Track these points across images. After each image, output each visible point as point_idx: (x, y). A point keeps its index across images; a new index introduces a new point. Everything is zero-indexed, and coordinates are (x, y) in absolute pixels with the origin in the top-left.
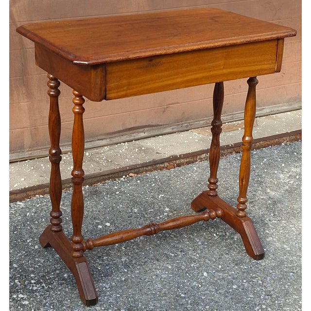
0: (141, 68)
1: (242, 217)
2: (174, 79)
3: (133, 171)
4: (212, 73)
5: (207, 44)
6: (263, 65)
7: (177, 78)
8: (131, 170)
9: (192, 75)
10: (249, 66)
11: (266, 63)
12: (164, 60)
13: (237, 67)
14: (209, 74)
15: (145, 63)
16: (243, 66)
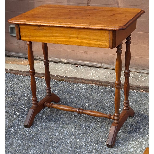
0: (35, 29)
1: (115, 123)
2: (51, 38)
3: (143, 89)
4: (71, 40)
5: (66, 24)
6: (101, 42)
7: (53, 38)
8: (143, 88)
9: (60, 38)
10: (92, 41)
11: (103, 41)
12: (45, 28)
13: (85, 40)
14: (69, 40)
15: (37, 28)
16: (89, 40)
